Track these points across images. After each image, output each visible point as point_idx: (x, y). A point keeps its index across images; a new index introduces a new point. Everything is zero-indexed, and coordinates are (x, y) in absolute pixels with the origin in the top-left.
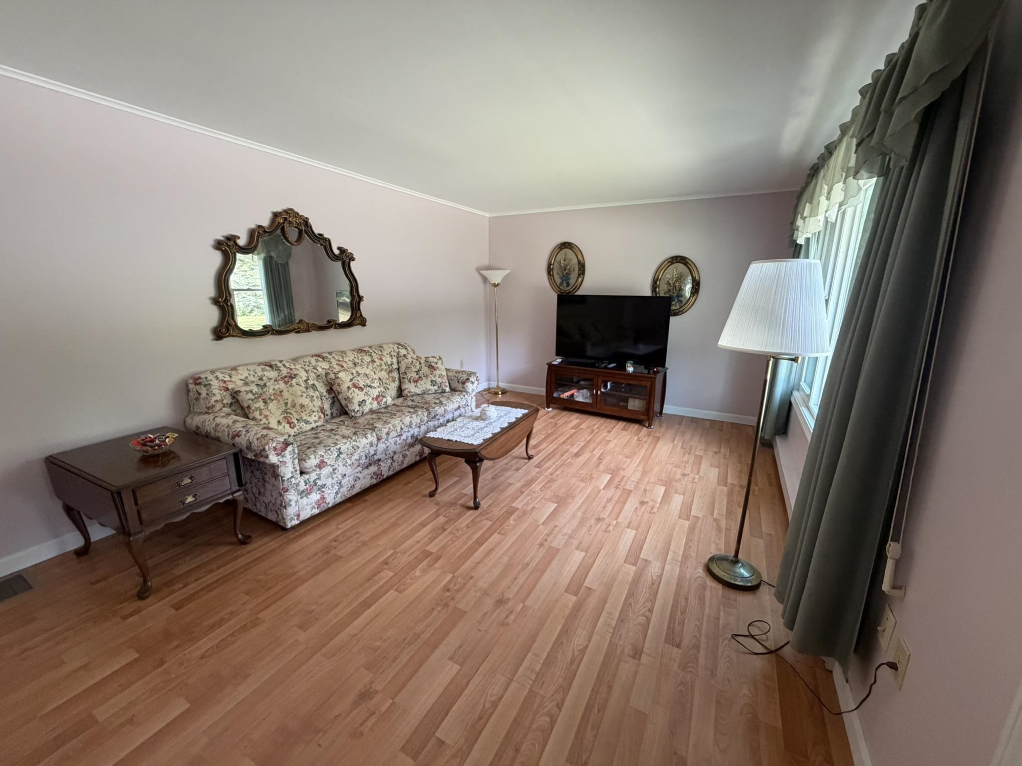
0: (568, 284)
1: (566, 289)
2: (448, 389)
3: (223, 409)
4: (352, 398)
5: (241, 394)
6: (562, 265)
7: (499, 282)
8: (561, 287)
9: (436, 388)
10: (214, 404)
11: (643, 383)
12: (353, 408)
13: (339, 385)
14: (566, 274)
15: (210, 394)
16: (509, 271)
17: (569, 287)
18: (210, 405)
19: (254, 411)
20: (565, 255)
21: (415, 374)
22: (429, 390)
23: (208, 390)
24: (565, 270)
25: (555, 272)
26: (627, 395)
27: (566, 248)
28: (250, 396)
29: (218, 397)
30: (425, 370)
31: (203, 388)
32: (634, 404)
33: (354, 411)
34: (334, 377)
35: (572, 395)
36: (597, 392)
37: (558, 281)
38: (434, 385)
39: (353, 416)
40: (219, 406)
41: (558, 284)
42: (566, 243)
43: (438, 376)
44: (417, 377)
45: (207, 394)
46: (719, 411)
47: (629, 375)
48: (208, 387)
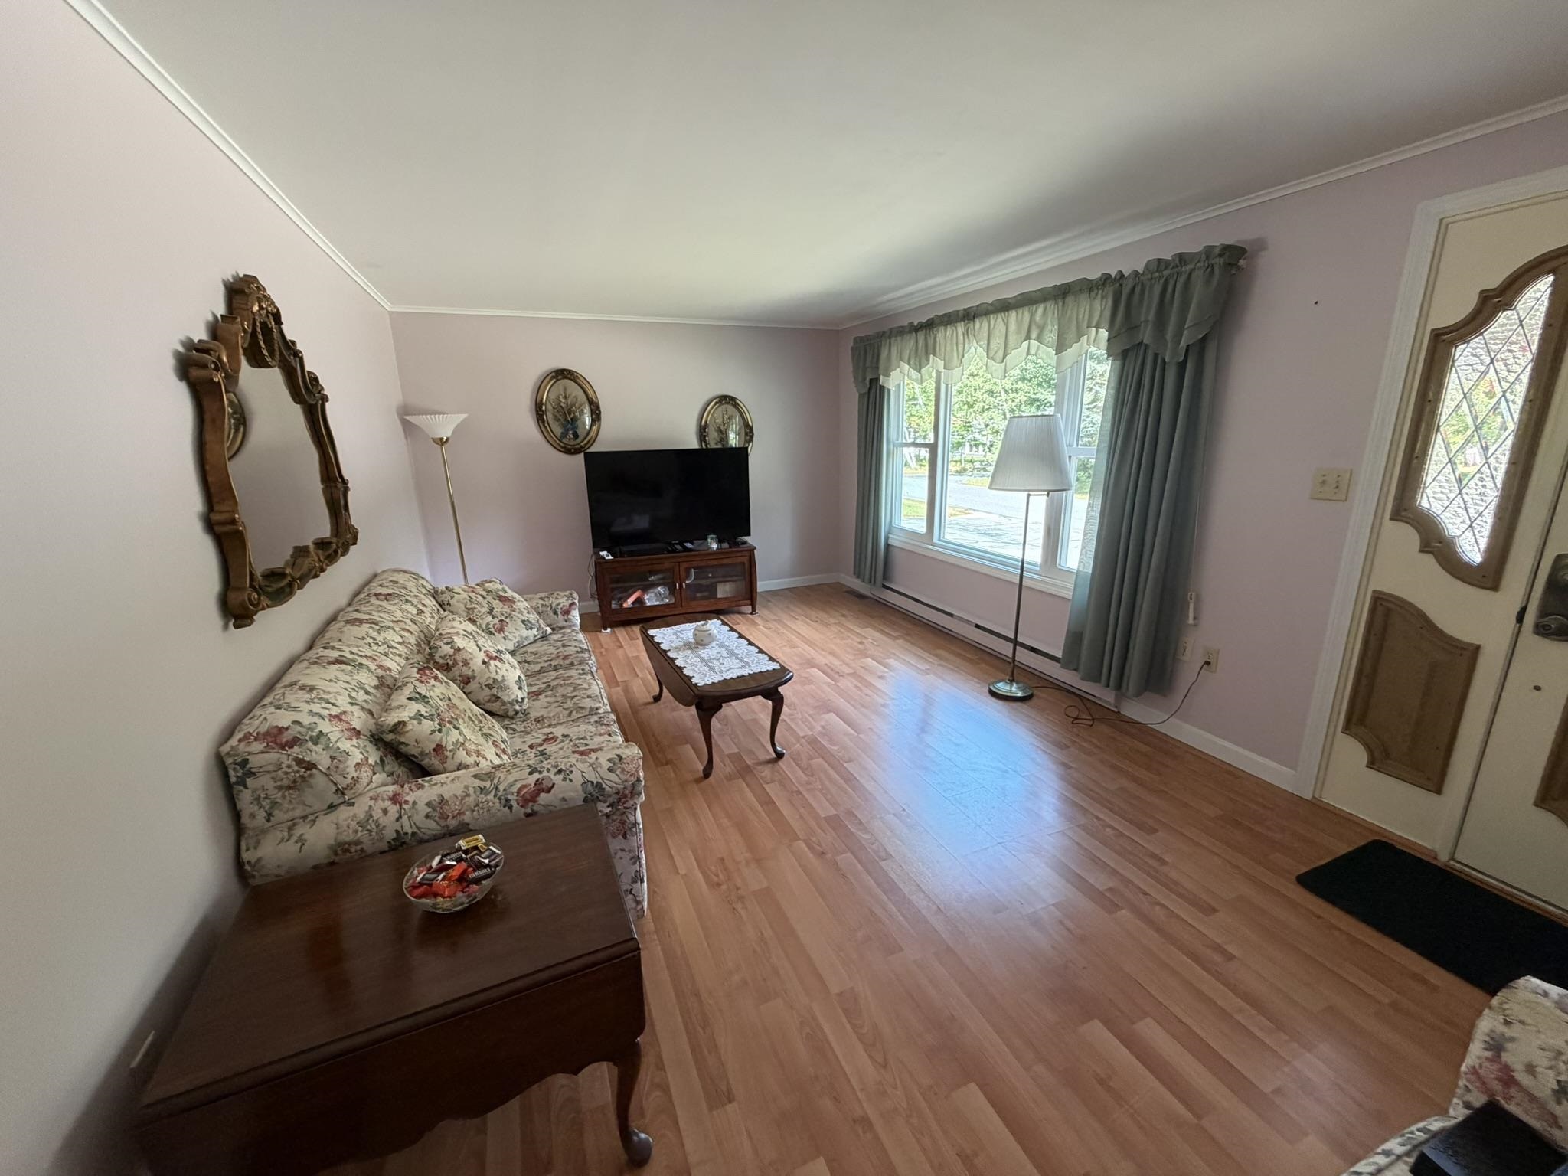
0: (576, 436)
1: (572, 442)
2: (549, 630)
3: (374, 777)
4: (504, 680)
5: (410, 727)
6: (563, 405)
7: (449, 435)
8: (565, 441)
9: (534, 631)
10: (355, 775)
11: (739, 560)
12: (513, 697)
13: (466, 664)
14: (572, 419)
15: (338, 754)
16: (464, 416)
17: (579, 441)
18: (349, 781)
19: (453, 751)
20: (565, 389)
21: (490, 618)
22: (526, 638)
23: (326, 748)
24: (570, 414)
25: (550, 416)
26: (714, 580)
27: (566, 378)
28: (428, 725)
29: (357, 756)
30: (498, 606)
31: (314, 747)
32: (724, 590)
33: (517, 701)
34: (451, 652)
35: (639, 601)
36: (681, 586)
37: (558, 431)
38: (531, 628)
39: (517, 713)
40: (365, 774)
41: (558, 435)
42: (565, 370)
43: (526, 612)
44: (496, 621)
45: (333, 758)
46: (792, 576)
47: (714, 553)
48: (323, 740)
